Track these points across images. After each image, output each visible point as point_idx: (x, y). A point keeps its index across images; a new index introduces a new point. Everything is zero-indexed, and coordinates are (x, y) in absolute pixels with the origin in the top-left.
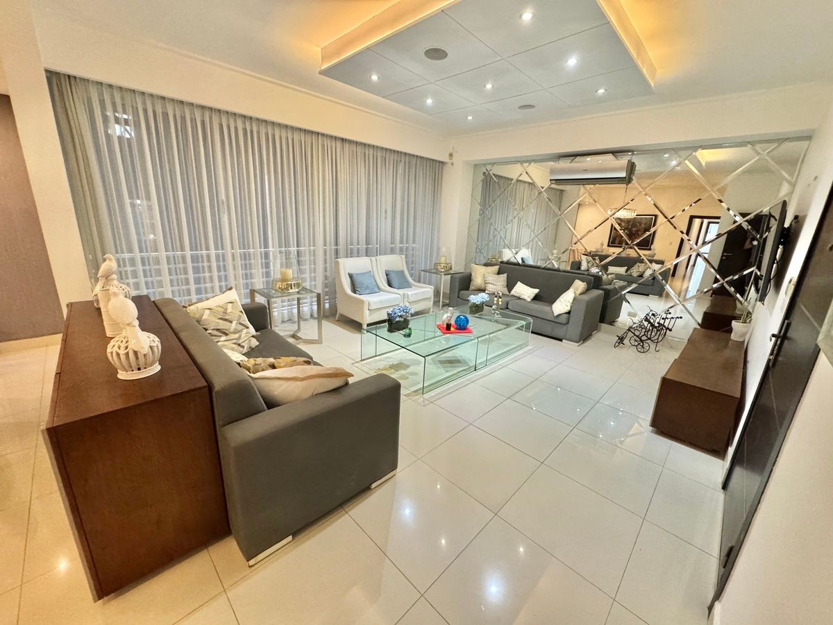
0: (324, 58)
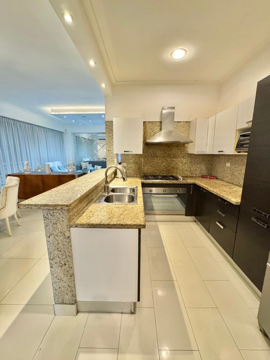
0: (52, 111)
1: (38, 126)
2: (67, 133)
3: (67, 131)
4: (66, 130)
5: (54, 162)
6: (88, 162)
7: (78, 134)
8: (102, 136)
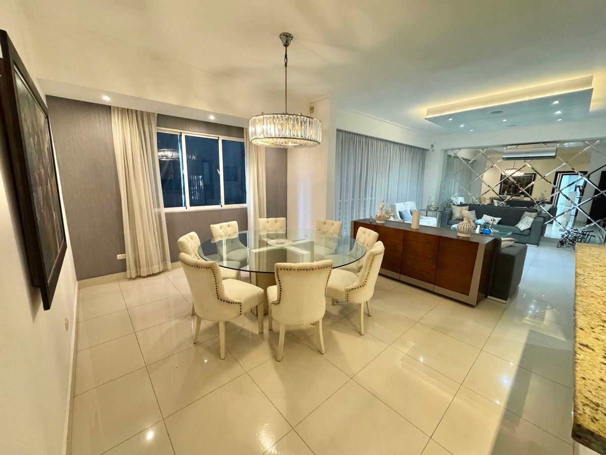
0: (428, 113)
1: (394, 143)
2: (433, 150)
3: (434, 148)
4: (432, 146)
5: (406, 203)
6: (468, 207)
7: (455, 151)
8: (515, 150)
